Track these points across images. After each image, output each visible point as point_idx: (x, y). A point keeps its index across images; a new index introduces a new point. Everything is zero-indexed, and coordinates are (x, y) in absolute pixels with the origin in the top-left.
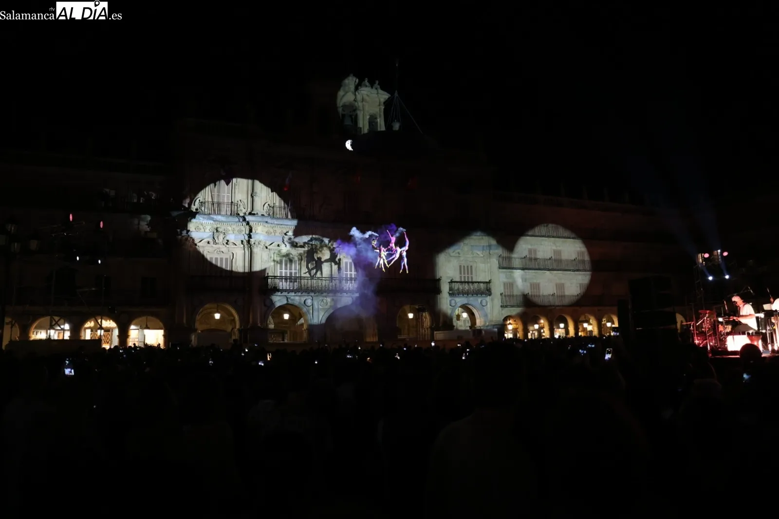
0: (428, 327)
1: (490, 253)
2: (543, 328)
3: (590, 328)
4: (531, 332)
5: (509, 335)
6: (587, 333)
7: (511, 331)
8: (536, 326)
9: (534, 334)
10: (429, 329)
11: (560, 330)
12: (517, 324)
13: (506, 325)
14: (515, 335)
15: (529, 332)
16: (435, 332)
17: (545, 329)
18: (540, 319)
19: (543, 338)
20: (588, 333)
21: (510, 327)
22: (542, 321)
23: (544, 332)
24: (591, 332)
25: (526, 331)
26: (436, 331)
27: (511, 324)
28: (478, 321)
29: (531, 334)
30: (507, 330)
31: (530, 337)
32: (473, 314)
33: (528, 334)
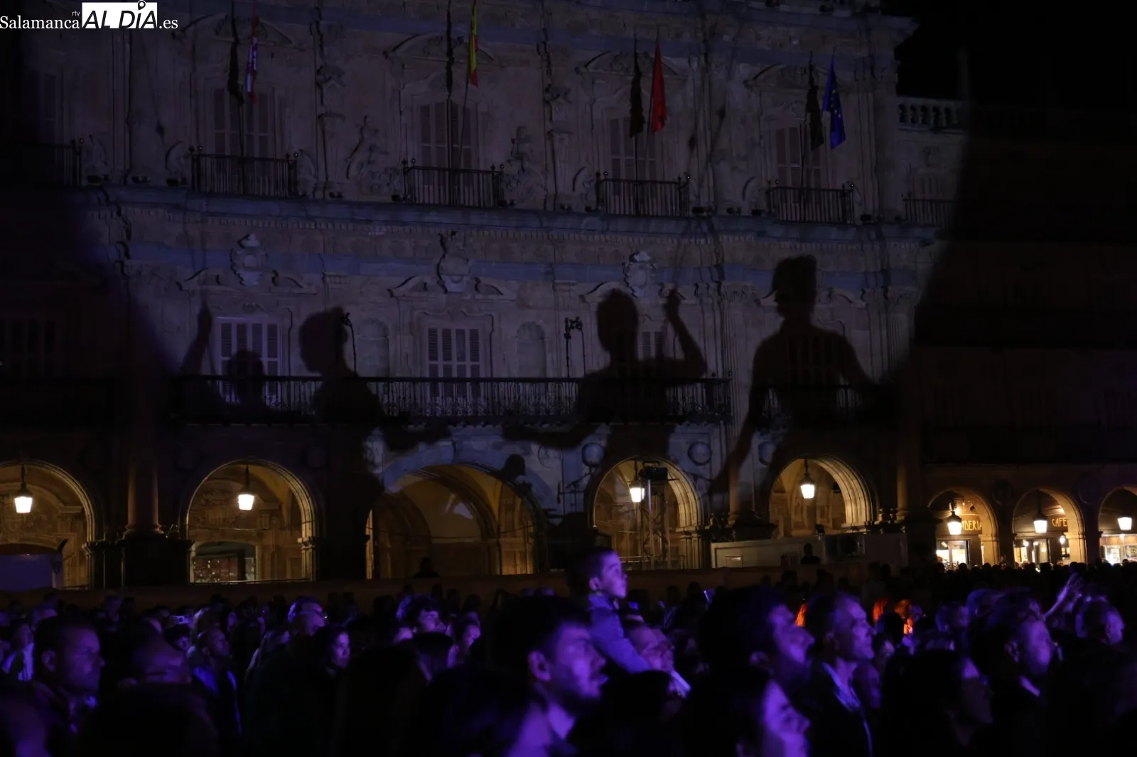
0: (692, 529)
1: (886, 298)
2: (1063, 530)
4: (1026, 544)
5: (953, 555)
7: (962, 542)
8: (1041, 526)
9: (1038, 548)
10: (695, 535)
11: (1122, 536)
12: (978, 519)
13: (941, 521)
14: (973, 552)
15: (1019, 544)
16: (713, 546)
17: (1068, 535)
18: (1053, 503)
19: (1066, 562)
21: (954, 528)
22: (1061, 510)
23: (1067, 545)
25: (1006, 541)
26: (715, 541)
27: (959, 519)
28: (849, 510)
29: (1024, 551)
30: (947, 537)
31: (1025, 559)
32: (836, 487)
33: (1016, 550)
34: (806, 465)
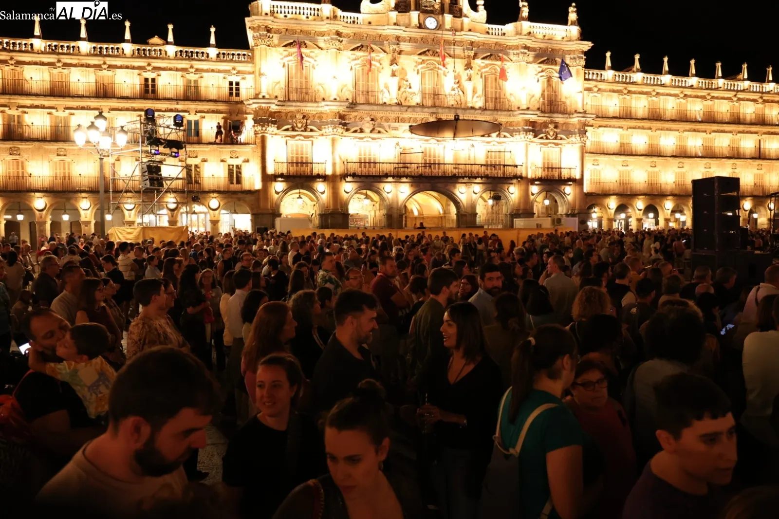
0: (508, 214)
1: (576, 138)
2: (630, 217)
3: (683, 218)
4: (618, 221)
5: (593, 225)
6: (679, 224)
7: (596, 220)
8: (623, 216)
9: (621, 224)
10: (509, 216)
11: (650, 220)
12: (602, 212)
13: (590, 213)
14: (600, 224)
16: (515, 219)
17: (632, 219)
18: (627, 208)
20: (681, 223)
21: (594, 216)
23: (631, 222)
24: (684, 223)
27: (596, 213)
28: (560, 209)
29: (617, 223)
30: (592, 219)
31: (617, 227)
32: (556, 201)
33: (614, 223)
34: (546, 194)
